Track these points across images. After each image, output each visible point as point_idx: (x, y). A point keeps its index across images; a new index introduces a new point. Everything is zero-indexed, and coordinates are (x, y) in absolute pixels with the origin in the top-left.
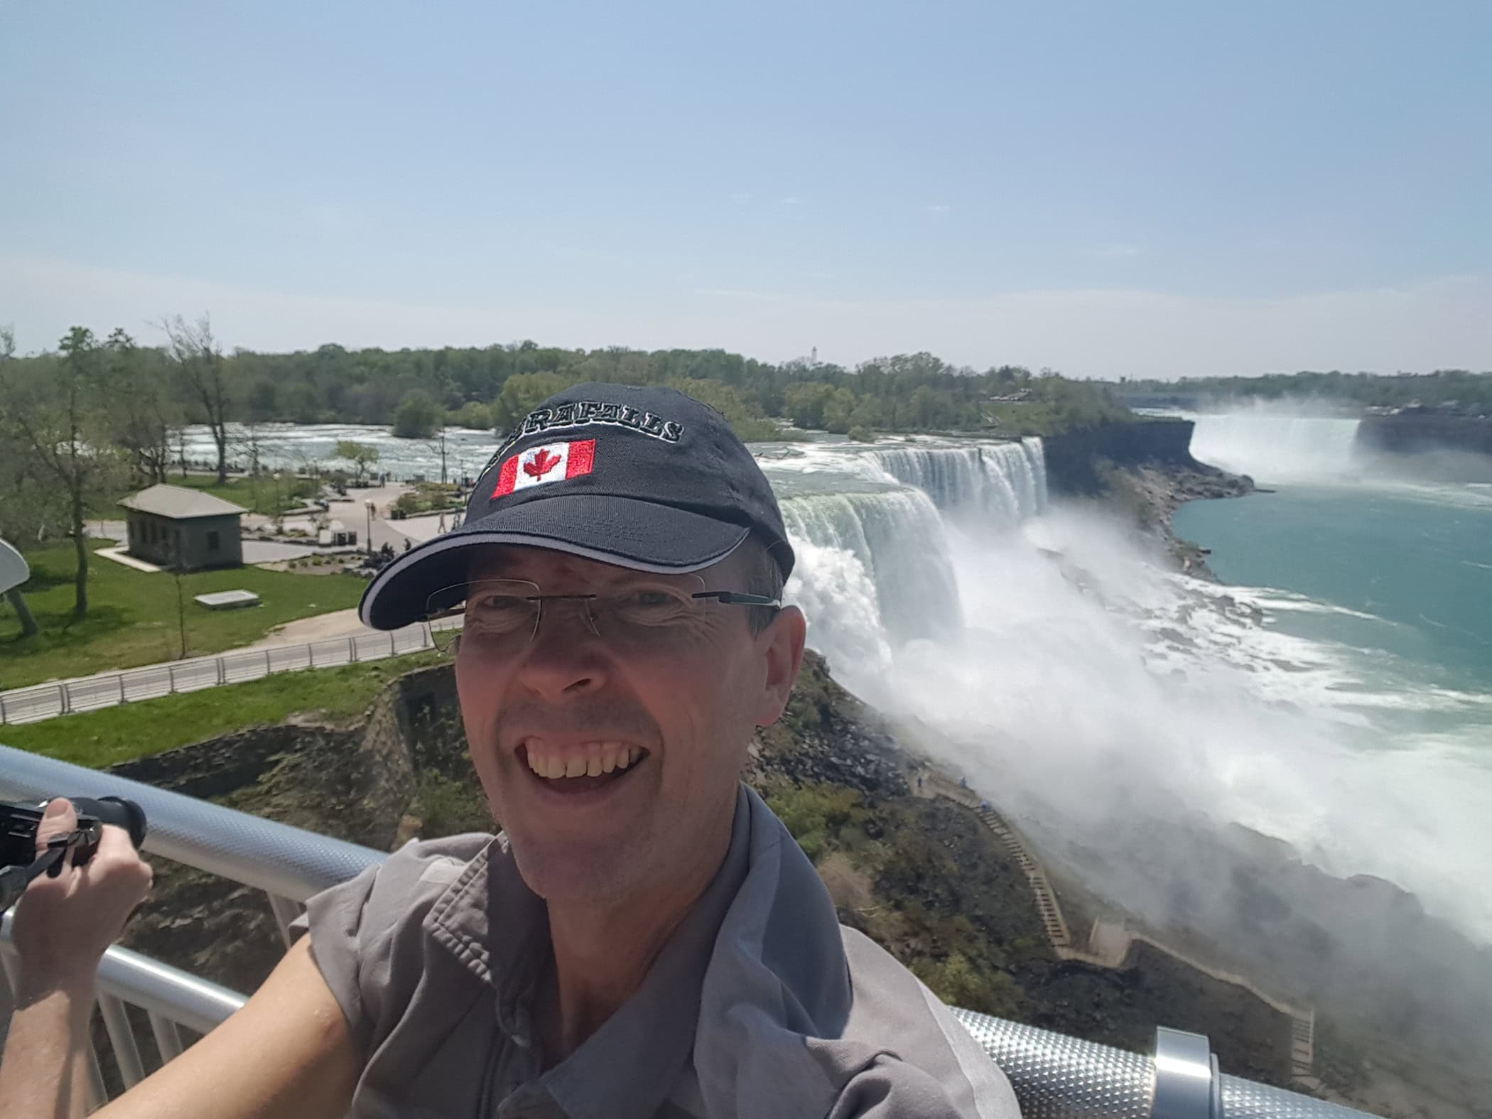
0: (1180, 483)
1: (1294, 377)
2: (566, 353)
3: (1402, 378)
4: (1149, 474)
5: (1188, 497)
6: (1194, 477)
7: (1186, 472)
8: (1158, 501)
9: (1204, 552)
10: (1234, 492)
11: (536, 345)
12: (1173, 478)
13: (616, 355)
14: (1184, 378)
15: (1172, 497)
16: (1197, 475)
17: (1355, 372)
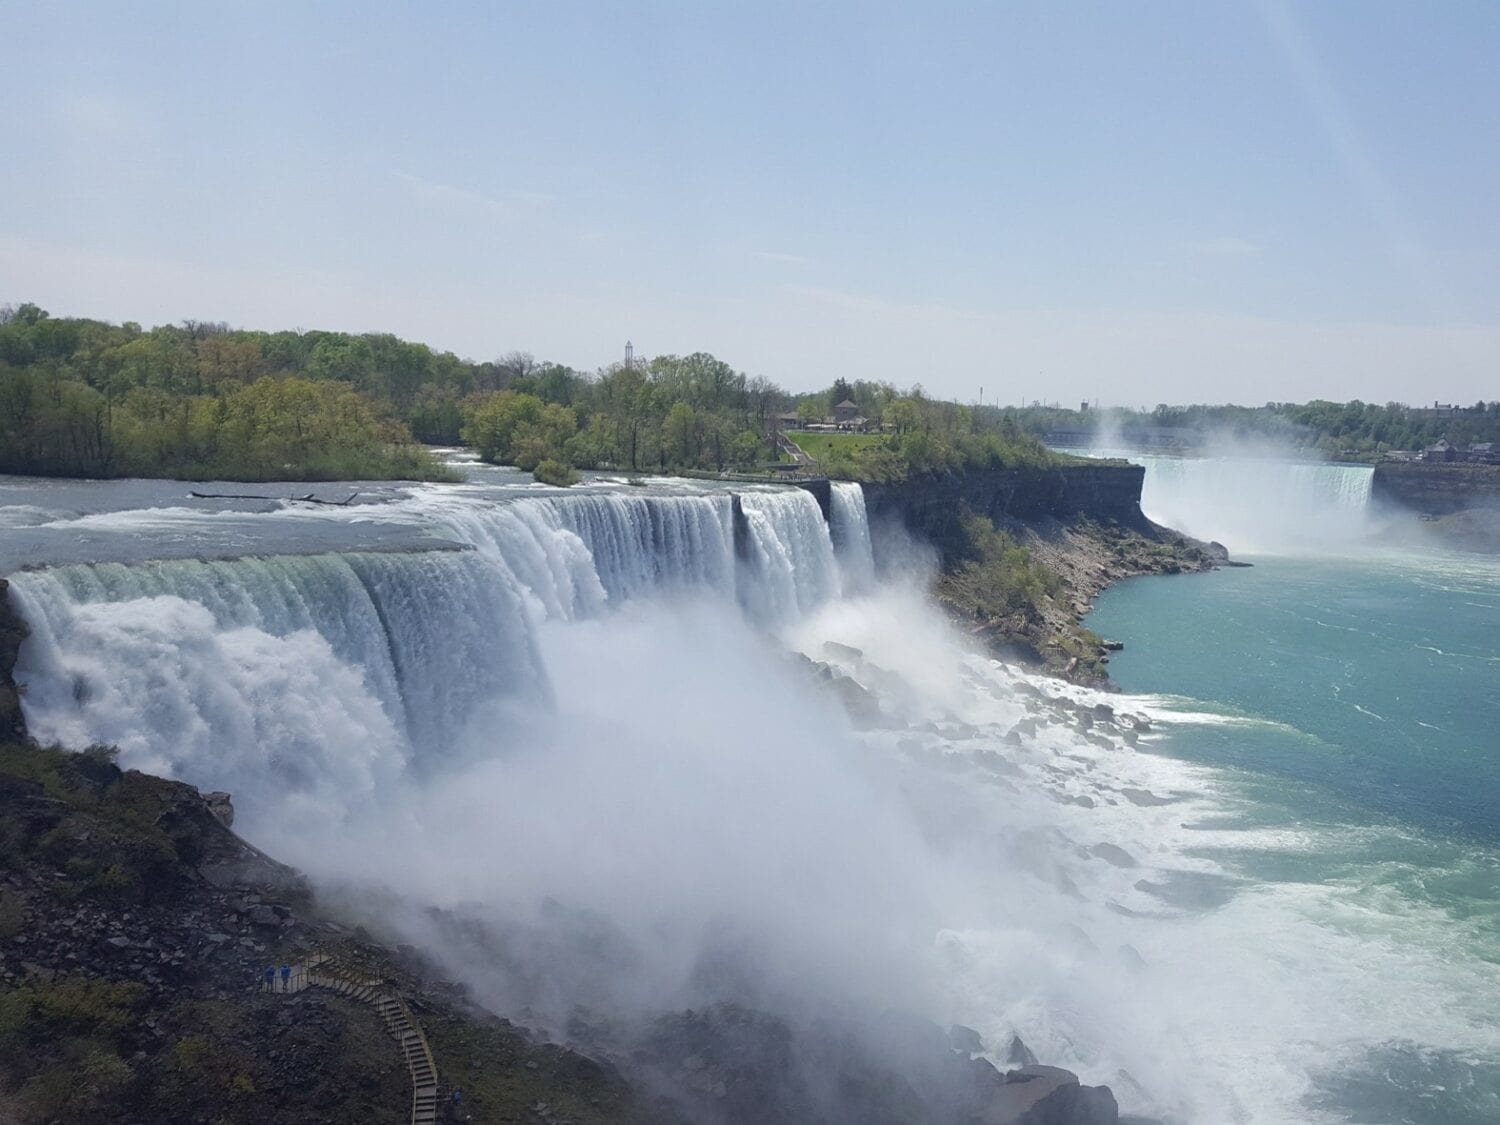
0: (1121, 552)
1: (1304, 408)
2: (104, 328)
3: (1439, 411)
4: (1081, 541)
5: (1130, 573)
6: (1143, 545)
7: (1133, 537)
8: (1080, 579)
9: (1112, 648)
10: (1195, 565)
11: (46, 314)
12: (1109, 545)
13: (197, 336)
14: (1163, 407)
15: (1105, 573)
16: (1147, 542)
17: (1383, 404)
